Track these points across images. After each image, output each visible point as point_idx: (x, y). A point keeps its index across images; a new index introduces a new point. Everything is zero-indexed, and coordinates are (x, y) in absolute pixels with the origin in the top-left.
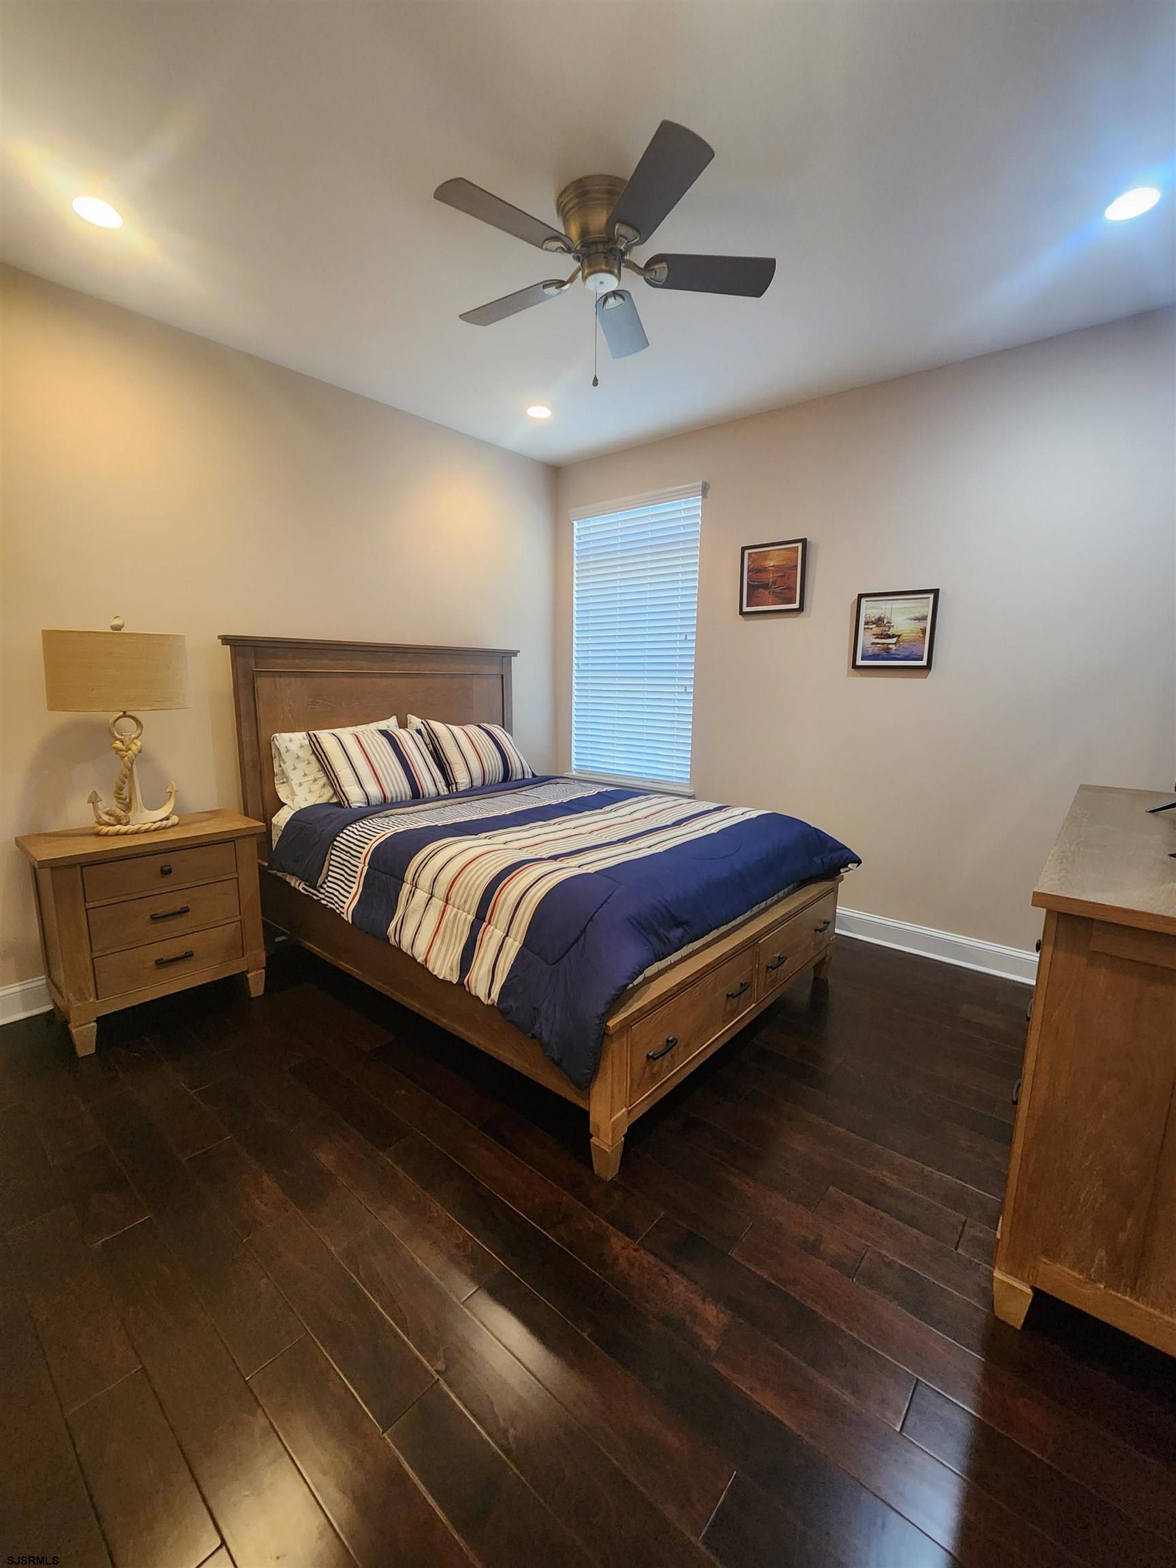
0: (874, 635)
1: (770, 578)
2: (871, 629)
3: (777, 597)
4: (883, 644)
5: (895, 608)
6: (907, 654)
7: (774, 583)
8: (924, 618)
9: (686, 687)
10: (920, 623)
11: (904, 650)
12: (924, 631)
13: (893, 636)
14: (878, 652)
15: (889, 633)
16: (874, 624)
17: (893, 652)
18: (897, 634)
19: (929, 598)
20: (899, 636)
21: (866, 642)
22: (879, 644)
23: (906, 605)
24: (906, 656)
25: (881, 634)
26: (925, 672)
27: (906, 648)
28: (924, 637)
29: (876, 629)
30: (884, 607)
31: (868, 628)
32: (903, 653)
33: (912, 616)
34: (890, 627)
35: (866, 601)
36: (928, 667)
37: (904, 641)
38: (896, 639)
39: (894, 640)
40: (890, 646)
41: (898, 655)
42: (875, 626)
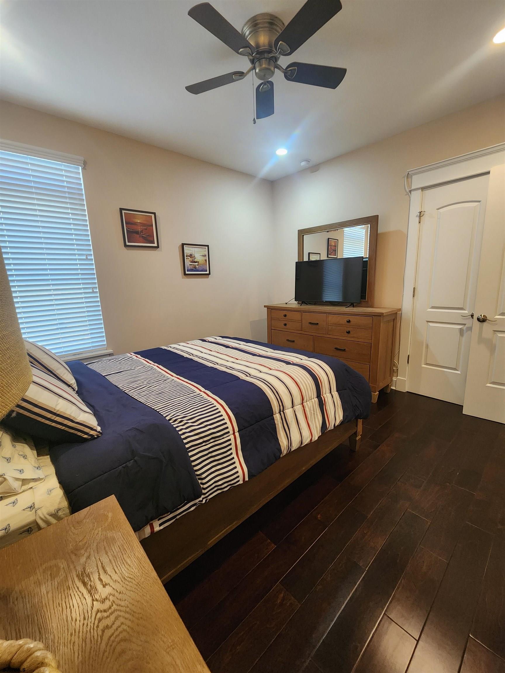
0: (190, 261)
1: (139, 229)
2: (189, 258)
3: (144, 239)
4: (193, 265)
5: (196, 251)
6: (202, 269)
7: (142, 232)
8: (205, 256)
9: (93, 289)
10: (204, 258)
11: (200, 268)
12: (206, 260)
13: (196, 262)
14: (192, 268)
15: (195, 260)
16: (189, 256)
17: (197, 268)
18: (198, 261)
19: (206, 248)
20: (198, 262)
21: (187, 264)
22: (192, 265)
23: (199, 250)
24: (202, 270)
25: (192, 261)
26: (208, 276)
27: (201, 267)
28: (206, 263)
29: (190, 259)
30: (192, 250)
31: (187, 258)
32: (200, 269)
33: (201, 254)
34: (195, 258)
35: (185, 247)
36: (209, 274)
37: (200, 264)
38: (197, 263)
39: (197, 264)
40: (196, 266)
41: (199, 269)
42: (189, 257)
